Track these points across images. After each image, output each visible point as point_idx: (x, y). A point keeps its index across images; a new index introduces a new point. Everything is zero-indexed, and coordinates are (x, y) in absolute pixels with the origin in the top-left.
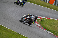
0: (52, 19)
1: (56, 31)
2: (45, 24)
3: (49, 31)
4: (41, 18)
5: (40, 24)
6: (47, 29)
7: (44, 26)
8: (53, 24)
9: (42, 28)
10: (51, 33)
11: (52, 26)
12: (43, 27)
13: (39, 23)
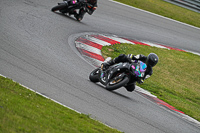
1: (163, 85)
4: (114, 43)
10: (149, 94)
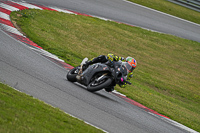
0: (60, 10)
1: (70, 49)
2: (35, 27)
3: (49, 50)
4: (22, 8)
5: (19, 26)
6: (42, 45)
7: (32, 36)
8: (62, 28)
9: (24, 42)
10: (56, 58)
11: (59, 34)
12: (28, 37)
13: (15, 23)
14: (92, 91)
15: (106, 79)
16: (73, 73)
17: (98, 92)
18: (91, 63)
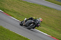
11: (2, 4)
14: (29, 29)
15: (33, 25)
16: (22, 23)
17: (31, 29)
18: (28, 20)
